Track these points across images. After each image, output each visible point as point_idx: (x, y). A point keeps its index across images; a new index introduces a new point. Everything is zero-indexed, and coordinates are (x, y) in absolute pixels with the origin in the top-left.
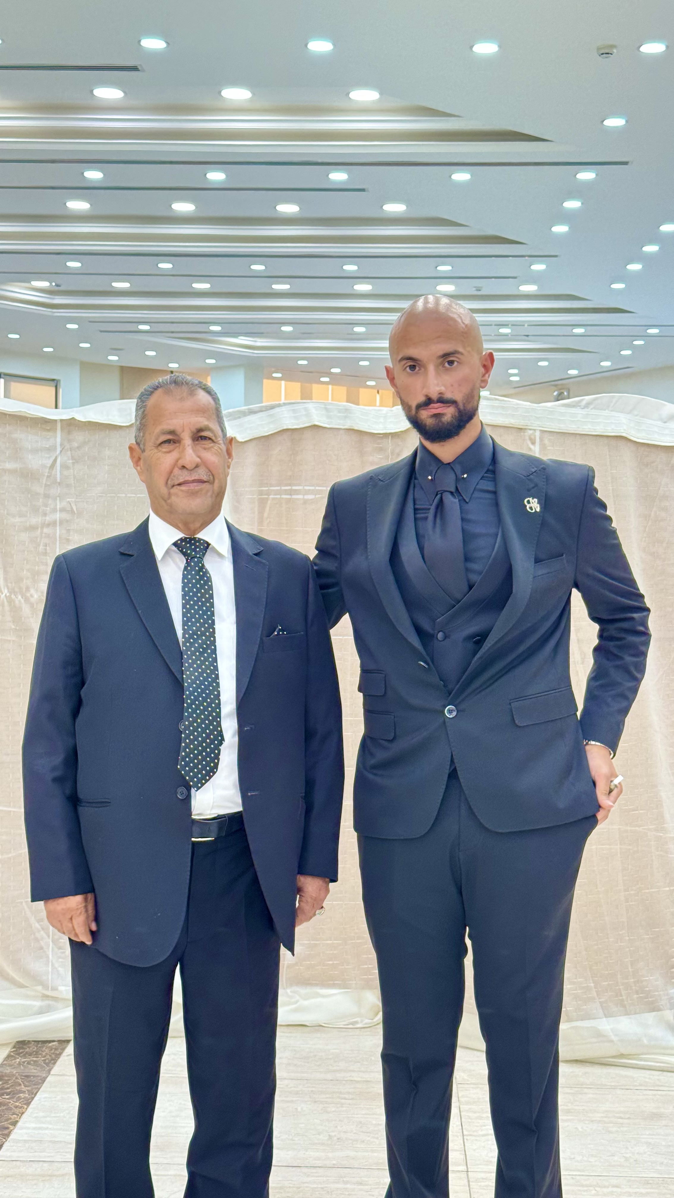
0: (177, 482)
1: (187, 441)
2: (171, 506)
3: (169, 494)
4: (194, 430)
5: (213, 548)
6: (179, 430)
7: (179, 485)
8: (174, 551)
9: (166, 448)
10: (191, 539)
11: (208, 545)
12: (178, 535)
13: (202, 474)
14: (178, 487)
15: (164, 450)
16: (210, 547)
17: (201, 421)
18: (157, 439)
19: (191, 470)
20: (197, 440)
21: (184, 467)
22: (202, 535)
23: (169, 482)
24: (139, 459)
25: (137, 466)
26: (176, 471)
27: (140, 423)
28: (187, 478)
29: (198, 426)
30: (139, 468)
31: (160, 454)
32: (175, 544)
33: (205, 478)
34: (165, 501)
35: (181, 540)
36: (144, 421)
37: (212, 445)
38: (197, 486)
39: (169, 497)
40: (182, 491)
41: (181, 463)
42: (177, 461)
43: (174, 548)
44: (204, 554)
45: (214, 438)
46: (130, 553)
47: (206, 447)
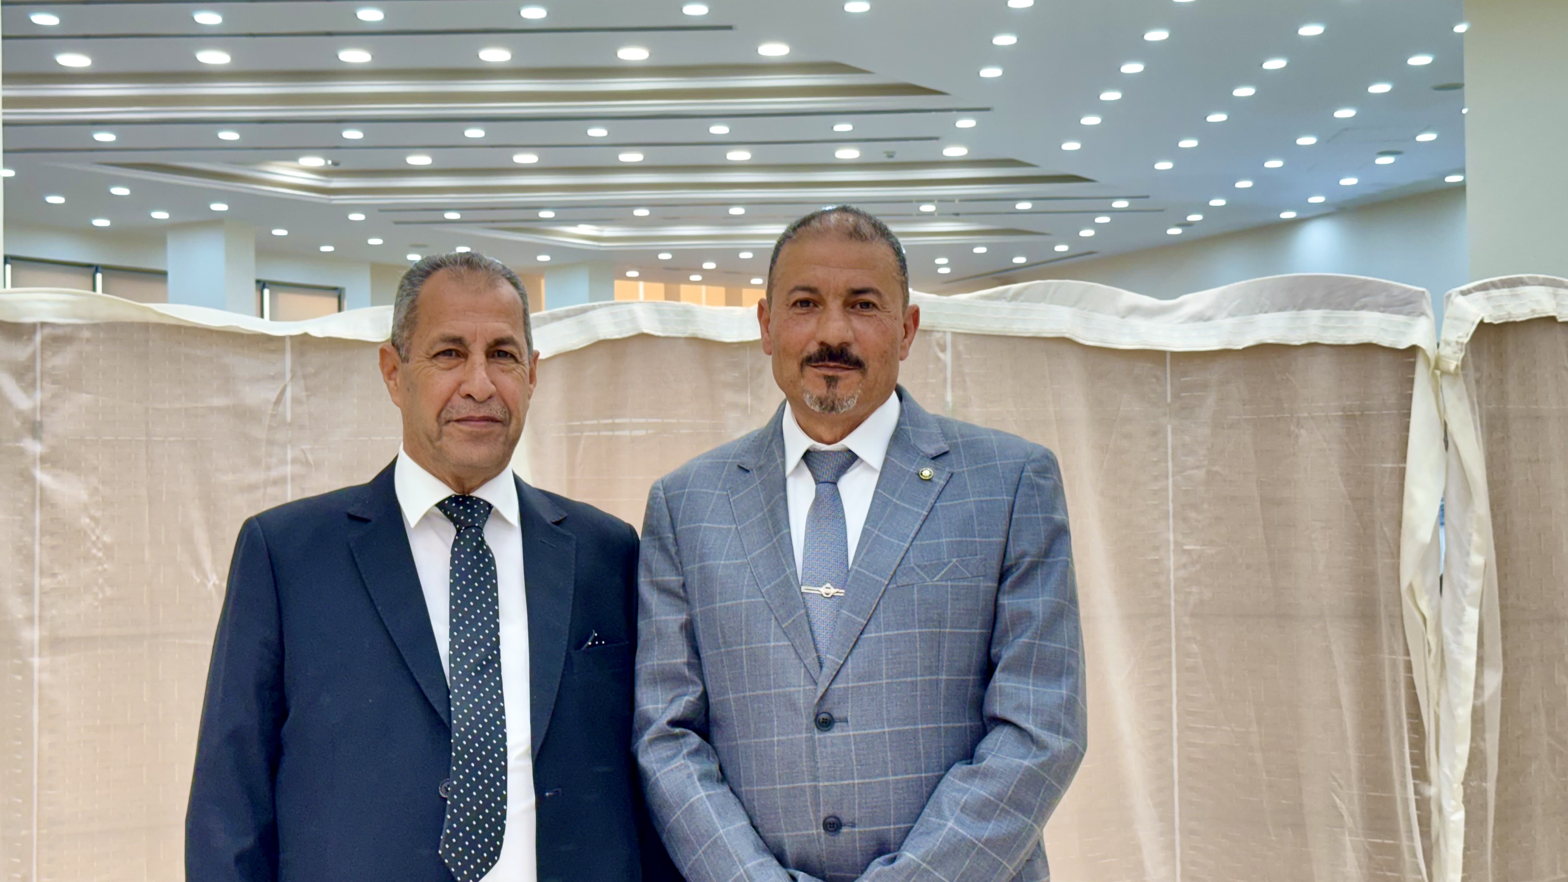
0: (455, 417)
1: (478, 356)
2: (440, 450)
3: (440, 432)
4: (490, 340)
5: (497, 511)
6: (468, 338)
7: (458, 421)
8: (437, 515)
9: (443, 361)
10: (463, 497)
11: (490, 506)
12: (444, 492)
13: (495, 409)
14: (456, 424)
15: (442, 365)
16: (493, 510)
17: (502, 328)
18: (431, 348)
19: (481, 402)
20: (493, 356)
21: (469, 396)
22: (482, 493)
23: (443, 414)
24: (395, 369)
25: (390, 379)
26: (457, 400)
27: (406, 318)
28: (472, 414)
29: (498, 336)
30: (392, 383)
31: (434, 369)
32: (440, 505)
33: (499, 415)
34: (431, 442)
35: (449, 498)
36: (412, 315)
37: (515, 365)
38: (485, 426)
39: (439, 438)
40: (461, 431)
41: (466, 389)
42: (460, 384)
43: (437, 511)
44: (484, 522)
45: (518, 356)
46: (365, 516)
47: (505, 367)
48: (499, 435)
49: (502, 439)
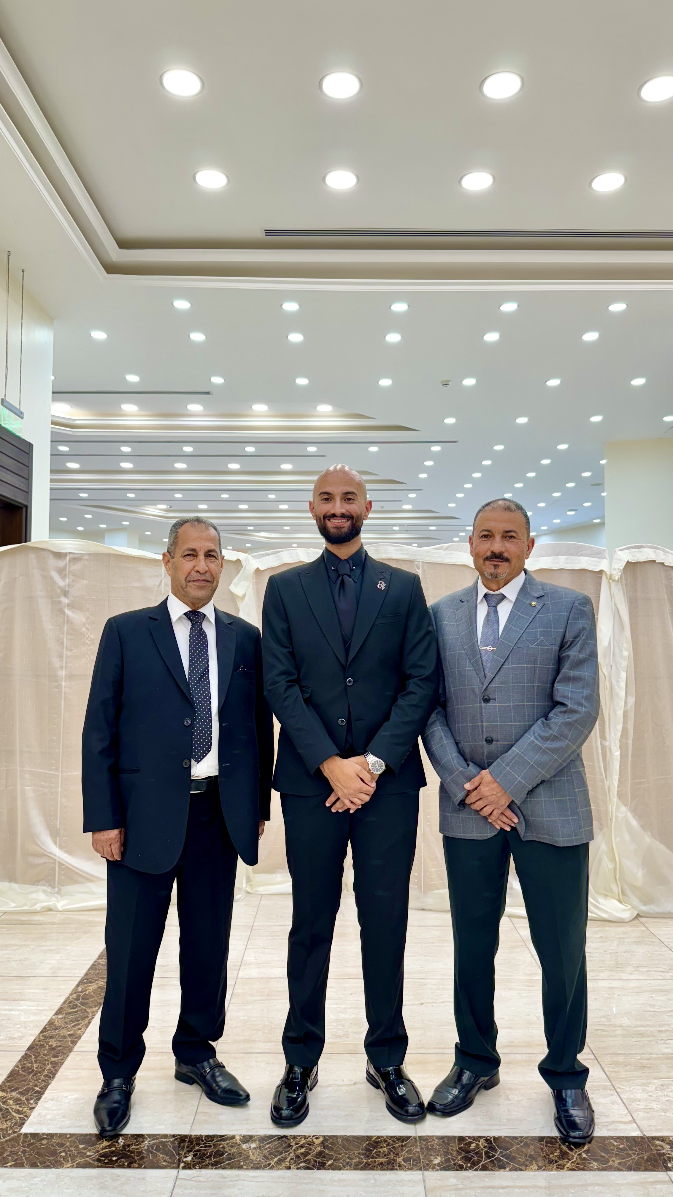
0: (192, 579)
1: (201, 556)
2: (186, 592)
3: (186, 585)
4: (206, 550)
5: (208, 618)
6: (198, 549)
7: (193, 581)
8: (184, 618)
9: (188, 558)
10: (195, 611)
11: (205, 615)
12: (187, 609)
13: (208, 577)
14: (193, 582)
15: (187, 560)
16: (206, 617)
17: (212, 546)
18: (183, 553)
19: (202, 574)
20: (207, 557)
21: (198, 571)
22: (201, 610)
23: (188, 579)
24: (169, 561)
25: (167, 565)
26: (193, 573)
27: (173, 541)
28: (199, 578)
29: (209, 549)
30: (167, 567)
31: (184, 561)
32: (185, 614)
33: (209, 579)
34: (183, 589)
35: (189, 611)
36: (176, 540)
37: (215, 560)
38: (204, 583)
39: (186, 588)
40: (195, 585)
41: (196, 569)
42: (194, 567)
43: (184, 616)
44: (203, 621)
45: (217, 557)
46: (156, 618)
47: (212, 561)
48: (209, 587)
49: (210, 588)
